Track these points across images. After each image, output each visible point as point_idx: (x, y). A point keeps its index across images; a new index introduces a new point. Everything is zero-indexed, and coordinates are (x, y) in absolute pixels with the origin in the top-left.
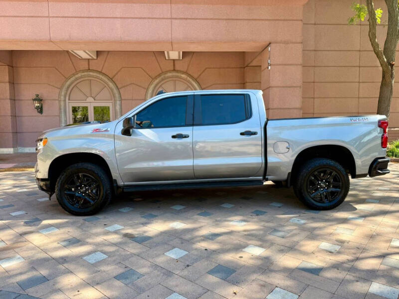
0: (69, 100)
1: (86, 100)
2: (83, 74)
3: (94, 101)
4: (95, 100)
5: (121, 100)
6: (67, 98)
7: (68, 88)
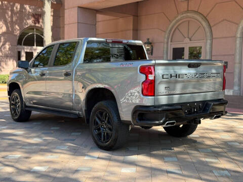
0: (171, 41)
1: (183, 41)
2: (182, 16)
3: (189, 42)
4: (190, 40)
5: (212, 39)
6: (170, 40)
7: (171, 30)
